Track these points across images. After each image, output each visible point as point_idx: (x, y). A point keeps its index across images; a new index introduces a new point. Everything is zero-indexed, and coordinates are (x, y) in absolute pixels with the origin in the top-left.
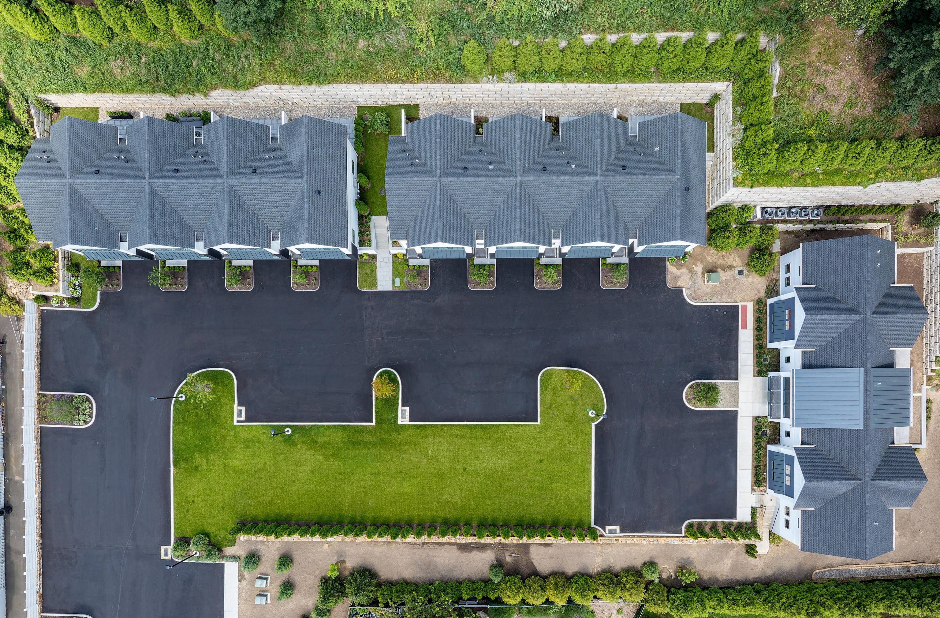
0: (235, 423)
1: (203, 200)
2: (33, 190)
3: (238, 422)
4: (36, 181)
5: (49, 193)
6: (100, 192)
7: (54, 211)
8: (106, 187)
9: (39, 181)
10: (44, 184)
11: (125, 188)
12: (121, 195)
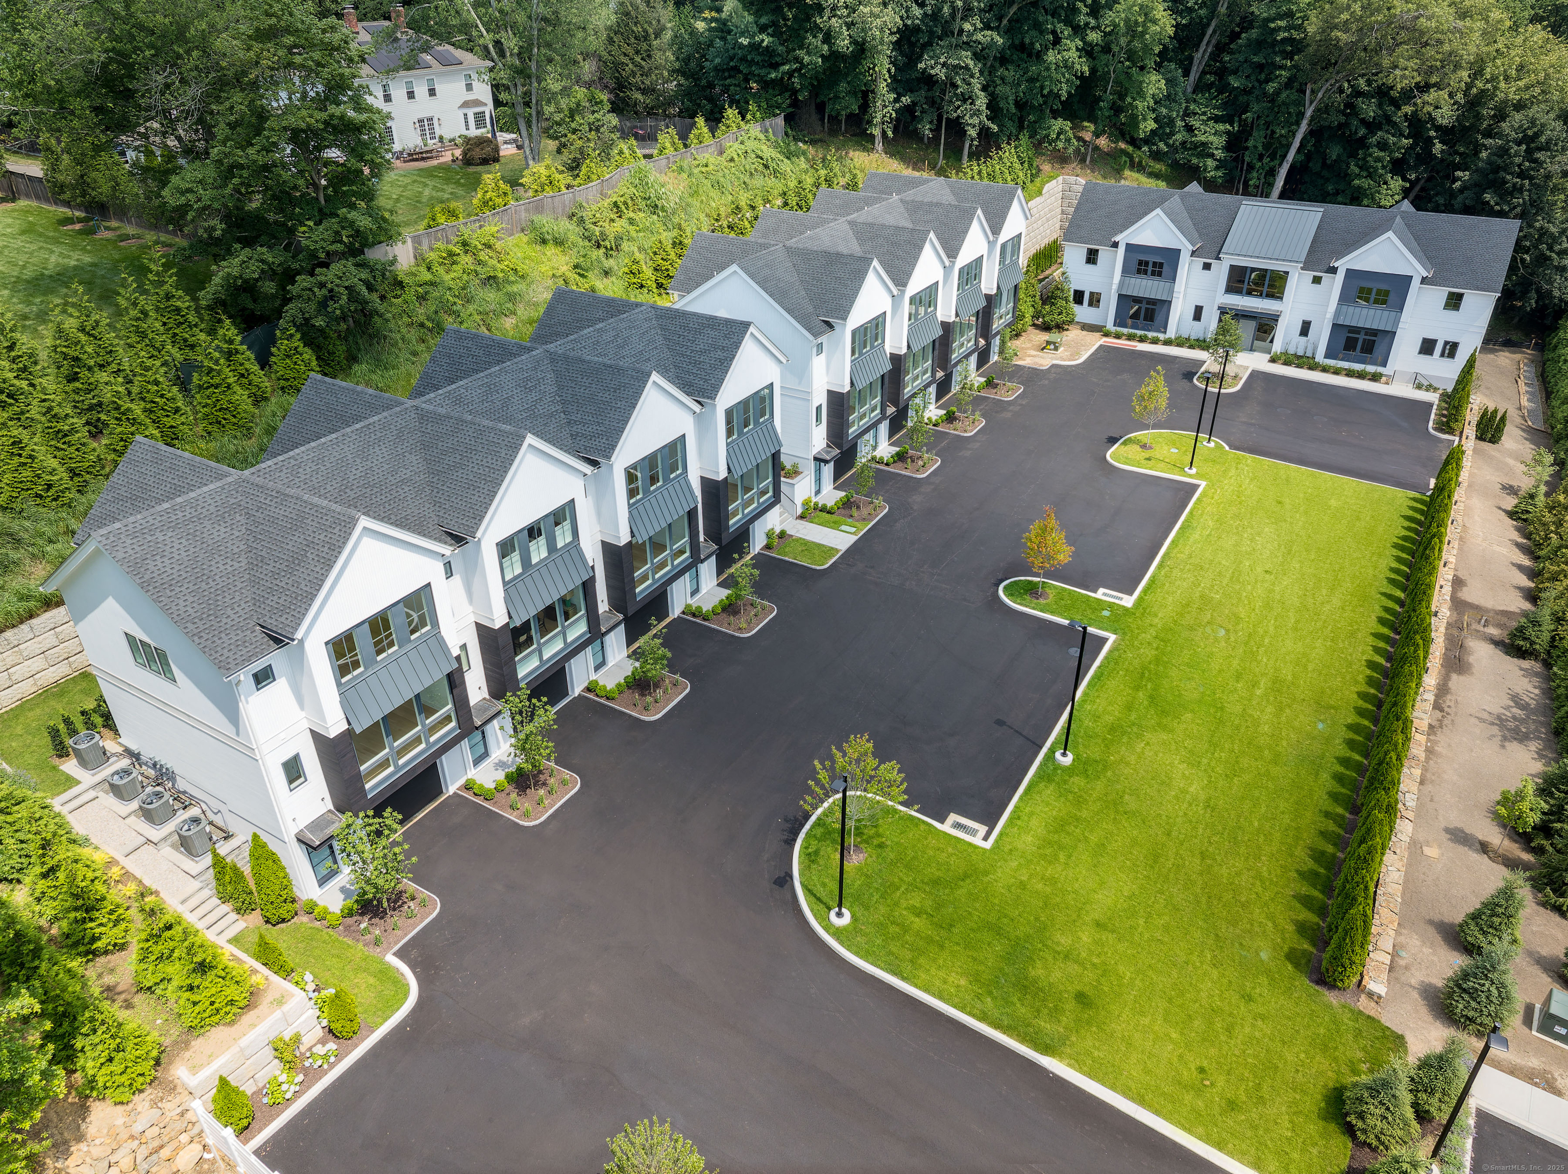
0: (988, 845)
1: (534, 396)
2: (158, 534)
3: (986, 838)
4: (158, 508)
5: (206, 523)
6: (329, 465)
7: (236, 565)
8: (338, 449)
9: (166, 505)
10: (182, 507)
11: (379, 434)
12: (379, 452)
